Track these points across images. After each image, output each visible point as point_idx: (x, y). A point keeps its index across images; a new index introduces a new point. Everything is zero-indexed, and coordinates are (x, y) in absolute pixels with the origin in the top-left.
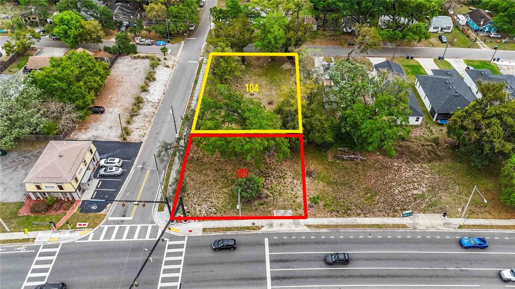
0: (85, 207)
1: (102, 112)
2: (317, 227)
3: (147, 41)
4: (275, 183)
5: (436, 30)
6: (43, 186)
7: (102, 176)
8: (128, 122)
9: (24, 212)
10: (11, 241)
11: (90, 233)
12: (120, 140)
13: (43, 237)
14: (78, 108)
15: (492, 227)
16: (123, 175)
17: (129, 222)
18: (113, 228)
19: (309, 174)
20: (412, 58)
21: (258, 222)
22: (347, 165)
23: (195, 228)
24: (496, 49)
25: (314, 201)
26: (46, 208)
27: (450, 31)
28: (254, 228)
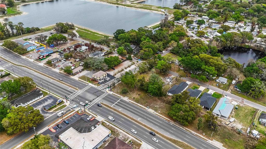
0: (99, 83)
1: (114, 70)
2: (130, 102)
3: (137, 59)
4: (131, 93)
5: (219, 82)
6: (95, 77)
7: (105, 80)
8: (117, 73)
9: (90, 80)
10: (86, 83)
11: (97, 86)
12: (113, 75)
13: (90, 84)
14: (109, 67)
15: (161, 116)
16: (108, 81)
17: (103, 88)
18: (100, 88)
19: (139, 95)
20: (200, 85)
21: (121, 97)
22: (148, 96)
23: (111, 93)
24: (232, 93)
25: (134, 98)
26: (94, 80)
27: (225, 84)
28: (120, 97)
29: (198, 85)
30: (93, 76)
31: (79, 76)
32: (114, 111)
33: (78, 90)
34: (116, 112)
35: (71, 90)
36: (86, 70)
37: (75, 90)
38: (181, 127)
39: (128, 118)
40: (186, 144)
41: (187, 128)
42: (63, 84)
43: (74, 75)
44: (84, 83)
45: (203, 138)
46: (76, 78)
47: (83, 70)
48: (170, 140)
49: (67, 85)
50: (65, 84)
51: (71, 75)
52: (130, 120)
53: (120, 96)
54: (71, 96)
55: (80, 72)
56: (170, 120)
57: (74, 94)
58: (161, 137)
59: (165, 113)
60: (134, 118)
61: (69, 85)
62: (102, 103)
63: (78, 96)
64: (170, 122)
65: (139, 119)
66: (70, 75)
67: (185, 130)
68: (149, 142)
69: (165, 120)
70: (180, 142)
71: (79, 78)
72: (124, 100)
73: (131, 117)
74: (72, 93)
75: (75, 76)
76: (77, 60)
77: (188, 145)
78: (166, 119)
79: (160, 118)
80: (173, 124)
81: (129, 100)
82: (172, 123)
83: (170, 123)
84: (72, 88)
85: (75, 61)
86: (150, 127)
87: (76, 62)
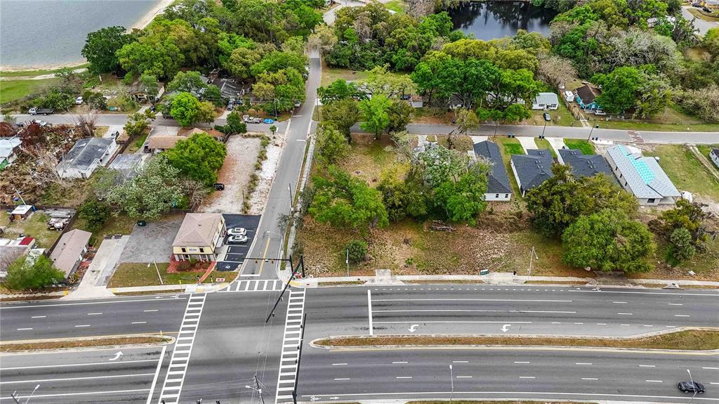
0: (220, 267)
1: (223, 189)
2: (410, 282)
3: (255, 119)
4: (377, 248)
5: (541, 108)
7: (231, 243)
8: (247, 198)
9: (171, 270)
10: (166, 291)
11: (228, 286)
12: (241, 213)
13: (191, 288)
14: (207, 186)
16: (249, 242)
17: (258, 278)
18: (245, 282)
19: (406, 242)
20: (513, 137)
21: (362, 278)
22: (439, 234)
23: (312, 282)
24: (597, 127)
25: (409, 263)
26: (189, 267)
27: (556, 108)
28: (359, 282)
29: (509, 136)
30: (177, 250)
31: (102, 276)
32: (401, 348)
33: (164, 340)
34: (408, 348)
35: (127, 355)
36: (109, 237)
37: (148, 346)
38: (627, 286)
39: (473, 347)
40: (698, 328)
41: (644, 281)
42: (59, 351)
43: (70, 283)
44: (158, 297)
45: (706, 287)
46: (91, 289)
47: (92, 244)
48: (654, 343)
49: (88, 344)
50: (73, 345)
51: (57, 289)
52: (482, 347)
53: (354, 279)
54: (160, 382)
55: (89, 256)
56: (580, 280)
57: (165, 366)
58: (625, 351)
59: (543, 266)
60: (490, 335)
61: (99, 338)
62: (325, 343)
63: (194, 364)
64: (587, 285)
65: (505, 329)
66: (51, 290)
67: (643, 288)
68: (620, 392)
69: (568, 286)
70: (681, 334)
71: (111, 282)
72: (382, 284)
73: (475, 335)
74: (153, 367)
75: (82, 283)
76: (21, 210)
77: (706, 329)
78: (569, 283)
79: (551, 288)
80: (601, 289)
81: (398, 277)
82: (595, 285)
83: (591, 289)
84: (129, 347)
85: (13, 217)
86: (564, 336)
87: (19, 221)
